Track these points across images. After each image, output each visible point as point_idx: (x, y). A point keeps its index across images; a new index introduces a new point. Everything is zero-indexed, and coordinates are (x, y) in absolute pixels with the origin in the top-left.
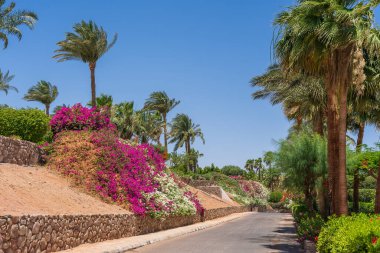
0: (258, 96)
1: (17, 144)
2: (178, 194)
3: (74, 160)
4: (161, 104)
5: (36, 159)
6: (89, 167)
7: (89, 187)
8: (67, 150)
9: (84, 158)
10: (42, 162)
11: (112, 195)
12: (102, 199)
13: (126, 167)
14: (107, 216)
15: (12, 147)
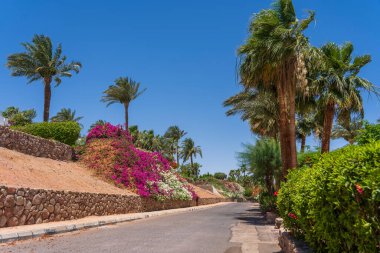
0: (230, 113)
1: (51, 143)
2: (179, 185)
3: (97, 158)
4: (175, 134)
5: (70, 156)
6: (108, 163)
7: (107, 177)
8: (93, 151)
9: (106, 156)
10: (74, 159)
11: (125, 183)
12: (116, 185)
13: (137, 163)
14: (114, 196)
15: (47, 146)
